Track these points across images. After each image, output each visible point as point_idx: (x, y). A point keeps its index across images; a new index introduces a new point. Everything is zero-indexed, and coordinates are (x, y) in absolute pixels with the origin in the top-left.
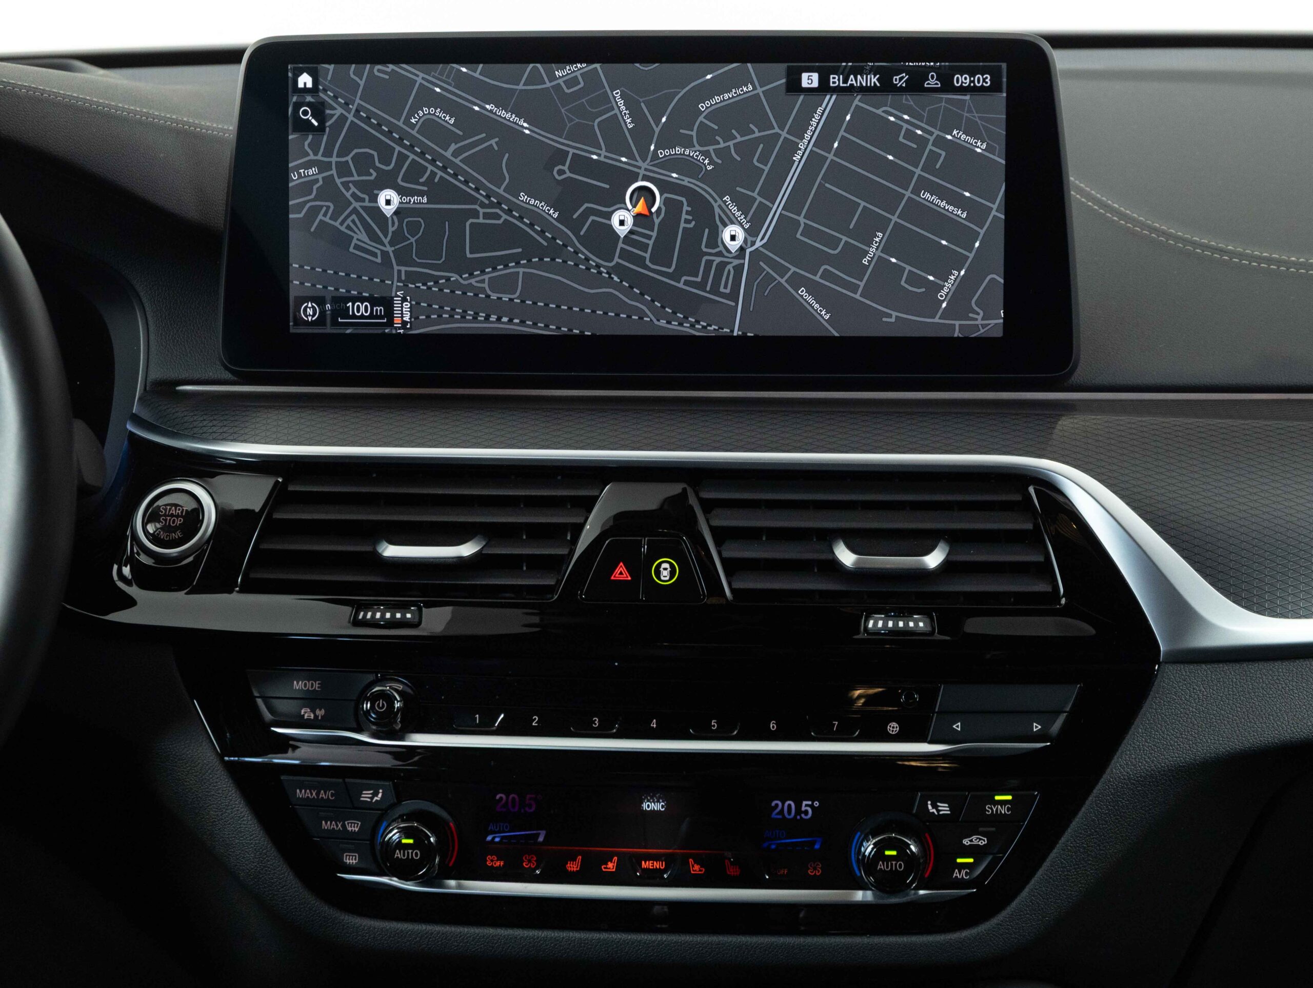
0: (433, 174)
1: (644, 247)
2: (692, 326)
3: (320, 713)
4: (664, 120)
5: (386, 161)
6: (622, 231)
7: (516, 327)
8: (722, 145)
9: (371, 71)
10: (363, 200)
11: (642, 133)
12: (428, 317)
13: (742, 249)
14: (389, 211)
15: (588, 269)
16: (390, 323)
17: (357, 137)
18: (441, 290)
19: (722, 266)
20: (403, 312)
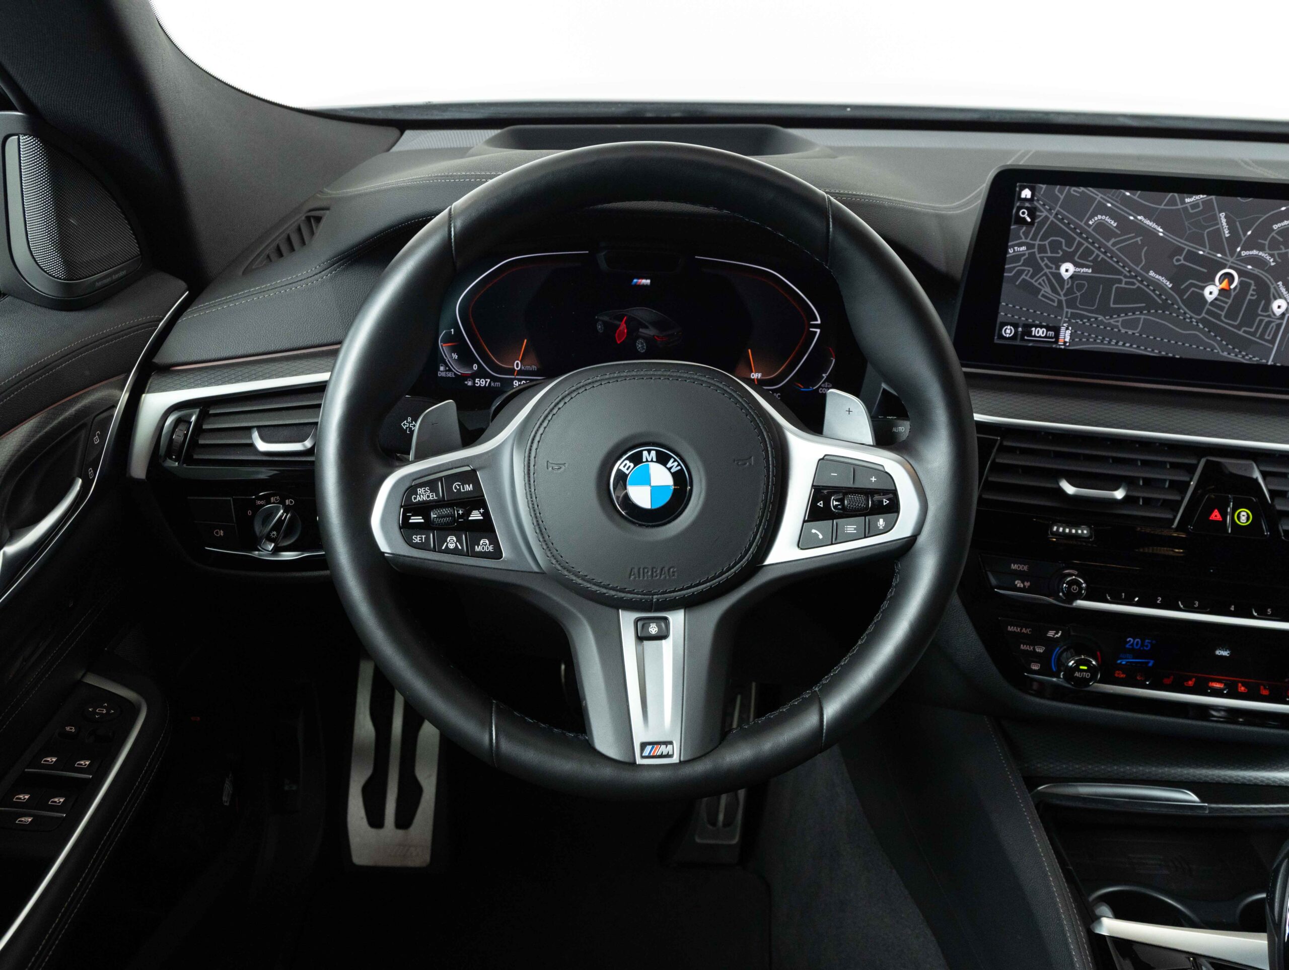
0: (1098, 256)
1: (1222, 308)
2: (1243, 357)
3: (1027, 584)
4: (1249, 233)
5: (1069, 245)
6: (1210, 298)
7: (1134, 350)
8: (1284, 251)
9: (1069, 190)
10: (1051, 268)
11: (1234, 240)
12: (1080, 340)
13: (1283, 314)
14: (1066, 276)
15: (1185, 319)
16: (1057, 342)
17: (1054, 230)
18: (1091, 325)
19: (1269, 323)
20: (1066, 335)
